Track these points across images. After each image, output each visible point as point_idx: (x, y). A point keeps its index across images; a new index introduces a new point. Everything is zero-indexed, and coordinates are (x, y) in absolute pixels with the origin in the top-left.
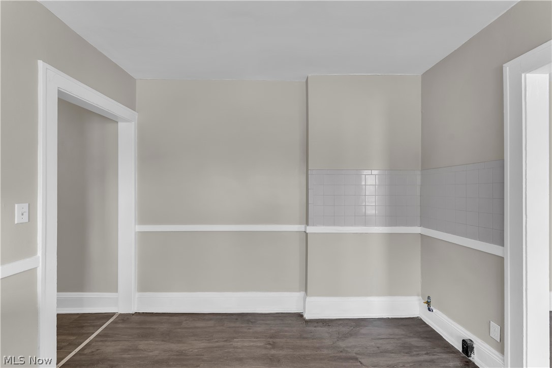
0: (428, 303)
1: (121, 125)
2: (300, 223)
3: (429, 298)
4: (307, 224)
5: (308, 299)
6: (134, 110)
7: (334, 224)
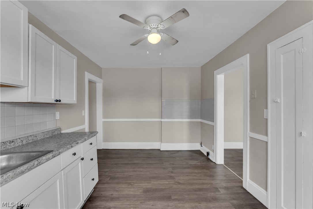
0: (201, 144)
1: (97, 84)
2: (159, 118)
3: (201, 142)
4: (162, 118)
5: (162, 144)
6: (101, 79)
7: (171, 118)
